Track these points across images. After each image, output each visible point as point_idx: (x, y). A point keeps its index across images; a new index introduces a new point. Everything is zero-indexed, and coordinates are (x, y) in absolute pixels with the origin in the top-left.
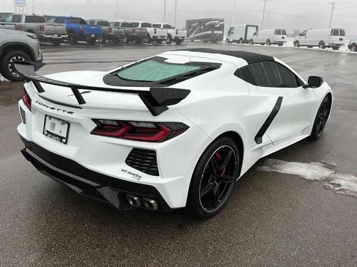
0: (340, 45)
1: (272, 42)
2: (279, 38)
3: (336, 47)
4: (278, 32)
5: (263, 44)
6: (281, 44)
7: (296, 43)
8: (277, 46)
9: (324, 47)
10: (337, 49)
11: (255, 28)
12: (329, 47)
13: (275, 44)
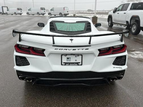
0: (45, 13)
1: (17, 13)
2: (19, 12)
3: (43, 14)
4: (18, 9)
5: (13, 14)
6: (21, 14)
7: (28, 13)
8: (19, 15)
9: (39, 15)
10: (44, 15)
11: (6, 8)
12: (41, 14)
13: (18, 14)
